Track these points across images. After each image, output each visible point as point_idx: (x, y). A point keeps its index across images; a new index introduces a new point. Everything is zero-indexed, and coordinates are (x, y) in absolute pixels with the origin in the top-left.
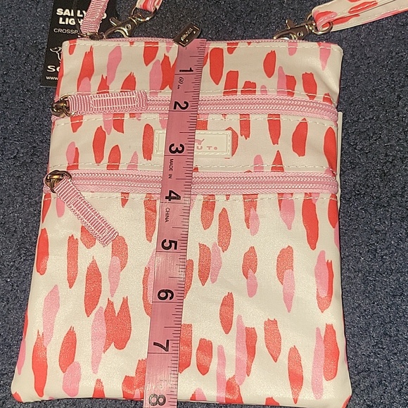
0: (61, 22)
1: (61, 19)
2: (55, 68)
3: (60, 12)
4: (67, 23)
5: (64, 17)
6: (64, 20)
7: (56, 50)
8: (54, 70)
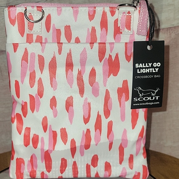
0: (138, 72)
1: (138, 70)
2: (138, 99)
3: (137, 66)
4: (141, 72)
5: (140, 69)
6: (140, 71)
7: (137, 89)
8: (137, 100)
